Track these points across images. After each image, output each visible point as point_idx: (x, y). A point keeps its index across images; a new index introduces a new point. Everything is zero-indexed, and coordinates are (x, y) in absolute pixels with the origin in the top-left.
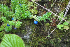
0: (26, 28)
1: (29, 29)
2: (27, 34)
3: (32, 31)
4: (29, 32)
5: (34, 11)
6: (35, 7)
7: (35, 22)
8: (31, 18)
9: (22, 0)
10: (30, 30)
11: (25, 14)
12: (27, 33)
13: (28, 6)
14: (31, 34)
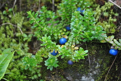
0: (88, 61)
1: (95, 65)
2: (91, 74)
3: (101, 68)
4: (95, 69)
5: (109, 26)
6: (110, 18)
7: (113, 52)
8: (102, 42)
9: (84, 1)
10: (98, 66)
11: (93, 32)
12: (91, 72)
13: (96, 13)
14: (98, 74)
